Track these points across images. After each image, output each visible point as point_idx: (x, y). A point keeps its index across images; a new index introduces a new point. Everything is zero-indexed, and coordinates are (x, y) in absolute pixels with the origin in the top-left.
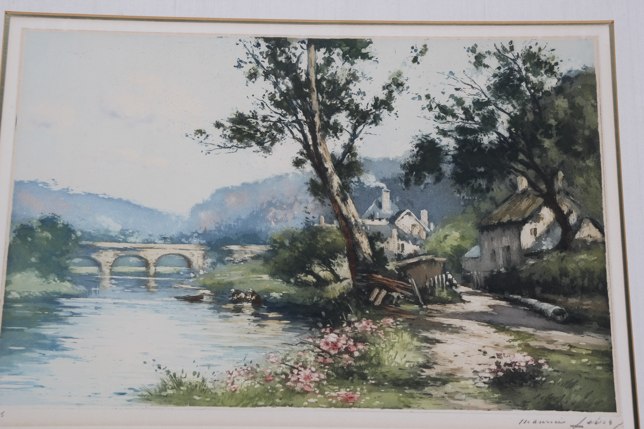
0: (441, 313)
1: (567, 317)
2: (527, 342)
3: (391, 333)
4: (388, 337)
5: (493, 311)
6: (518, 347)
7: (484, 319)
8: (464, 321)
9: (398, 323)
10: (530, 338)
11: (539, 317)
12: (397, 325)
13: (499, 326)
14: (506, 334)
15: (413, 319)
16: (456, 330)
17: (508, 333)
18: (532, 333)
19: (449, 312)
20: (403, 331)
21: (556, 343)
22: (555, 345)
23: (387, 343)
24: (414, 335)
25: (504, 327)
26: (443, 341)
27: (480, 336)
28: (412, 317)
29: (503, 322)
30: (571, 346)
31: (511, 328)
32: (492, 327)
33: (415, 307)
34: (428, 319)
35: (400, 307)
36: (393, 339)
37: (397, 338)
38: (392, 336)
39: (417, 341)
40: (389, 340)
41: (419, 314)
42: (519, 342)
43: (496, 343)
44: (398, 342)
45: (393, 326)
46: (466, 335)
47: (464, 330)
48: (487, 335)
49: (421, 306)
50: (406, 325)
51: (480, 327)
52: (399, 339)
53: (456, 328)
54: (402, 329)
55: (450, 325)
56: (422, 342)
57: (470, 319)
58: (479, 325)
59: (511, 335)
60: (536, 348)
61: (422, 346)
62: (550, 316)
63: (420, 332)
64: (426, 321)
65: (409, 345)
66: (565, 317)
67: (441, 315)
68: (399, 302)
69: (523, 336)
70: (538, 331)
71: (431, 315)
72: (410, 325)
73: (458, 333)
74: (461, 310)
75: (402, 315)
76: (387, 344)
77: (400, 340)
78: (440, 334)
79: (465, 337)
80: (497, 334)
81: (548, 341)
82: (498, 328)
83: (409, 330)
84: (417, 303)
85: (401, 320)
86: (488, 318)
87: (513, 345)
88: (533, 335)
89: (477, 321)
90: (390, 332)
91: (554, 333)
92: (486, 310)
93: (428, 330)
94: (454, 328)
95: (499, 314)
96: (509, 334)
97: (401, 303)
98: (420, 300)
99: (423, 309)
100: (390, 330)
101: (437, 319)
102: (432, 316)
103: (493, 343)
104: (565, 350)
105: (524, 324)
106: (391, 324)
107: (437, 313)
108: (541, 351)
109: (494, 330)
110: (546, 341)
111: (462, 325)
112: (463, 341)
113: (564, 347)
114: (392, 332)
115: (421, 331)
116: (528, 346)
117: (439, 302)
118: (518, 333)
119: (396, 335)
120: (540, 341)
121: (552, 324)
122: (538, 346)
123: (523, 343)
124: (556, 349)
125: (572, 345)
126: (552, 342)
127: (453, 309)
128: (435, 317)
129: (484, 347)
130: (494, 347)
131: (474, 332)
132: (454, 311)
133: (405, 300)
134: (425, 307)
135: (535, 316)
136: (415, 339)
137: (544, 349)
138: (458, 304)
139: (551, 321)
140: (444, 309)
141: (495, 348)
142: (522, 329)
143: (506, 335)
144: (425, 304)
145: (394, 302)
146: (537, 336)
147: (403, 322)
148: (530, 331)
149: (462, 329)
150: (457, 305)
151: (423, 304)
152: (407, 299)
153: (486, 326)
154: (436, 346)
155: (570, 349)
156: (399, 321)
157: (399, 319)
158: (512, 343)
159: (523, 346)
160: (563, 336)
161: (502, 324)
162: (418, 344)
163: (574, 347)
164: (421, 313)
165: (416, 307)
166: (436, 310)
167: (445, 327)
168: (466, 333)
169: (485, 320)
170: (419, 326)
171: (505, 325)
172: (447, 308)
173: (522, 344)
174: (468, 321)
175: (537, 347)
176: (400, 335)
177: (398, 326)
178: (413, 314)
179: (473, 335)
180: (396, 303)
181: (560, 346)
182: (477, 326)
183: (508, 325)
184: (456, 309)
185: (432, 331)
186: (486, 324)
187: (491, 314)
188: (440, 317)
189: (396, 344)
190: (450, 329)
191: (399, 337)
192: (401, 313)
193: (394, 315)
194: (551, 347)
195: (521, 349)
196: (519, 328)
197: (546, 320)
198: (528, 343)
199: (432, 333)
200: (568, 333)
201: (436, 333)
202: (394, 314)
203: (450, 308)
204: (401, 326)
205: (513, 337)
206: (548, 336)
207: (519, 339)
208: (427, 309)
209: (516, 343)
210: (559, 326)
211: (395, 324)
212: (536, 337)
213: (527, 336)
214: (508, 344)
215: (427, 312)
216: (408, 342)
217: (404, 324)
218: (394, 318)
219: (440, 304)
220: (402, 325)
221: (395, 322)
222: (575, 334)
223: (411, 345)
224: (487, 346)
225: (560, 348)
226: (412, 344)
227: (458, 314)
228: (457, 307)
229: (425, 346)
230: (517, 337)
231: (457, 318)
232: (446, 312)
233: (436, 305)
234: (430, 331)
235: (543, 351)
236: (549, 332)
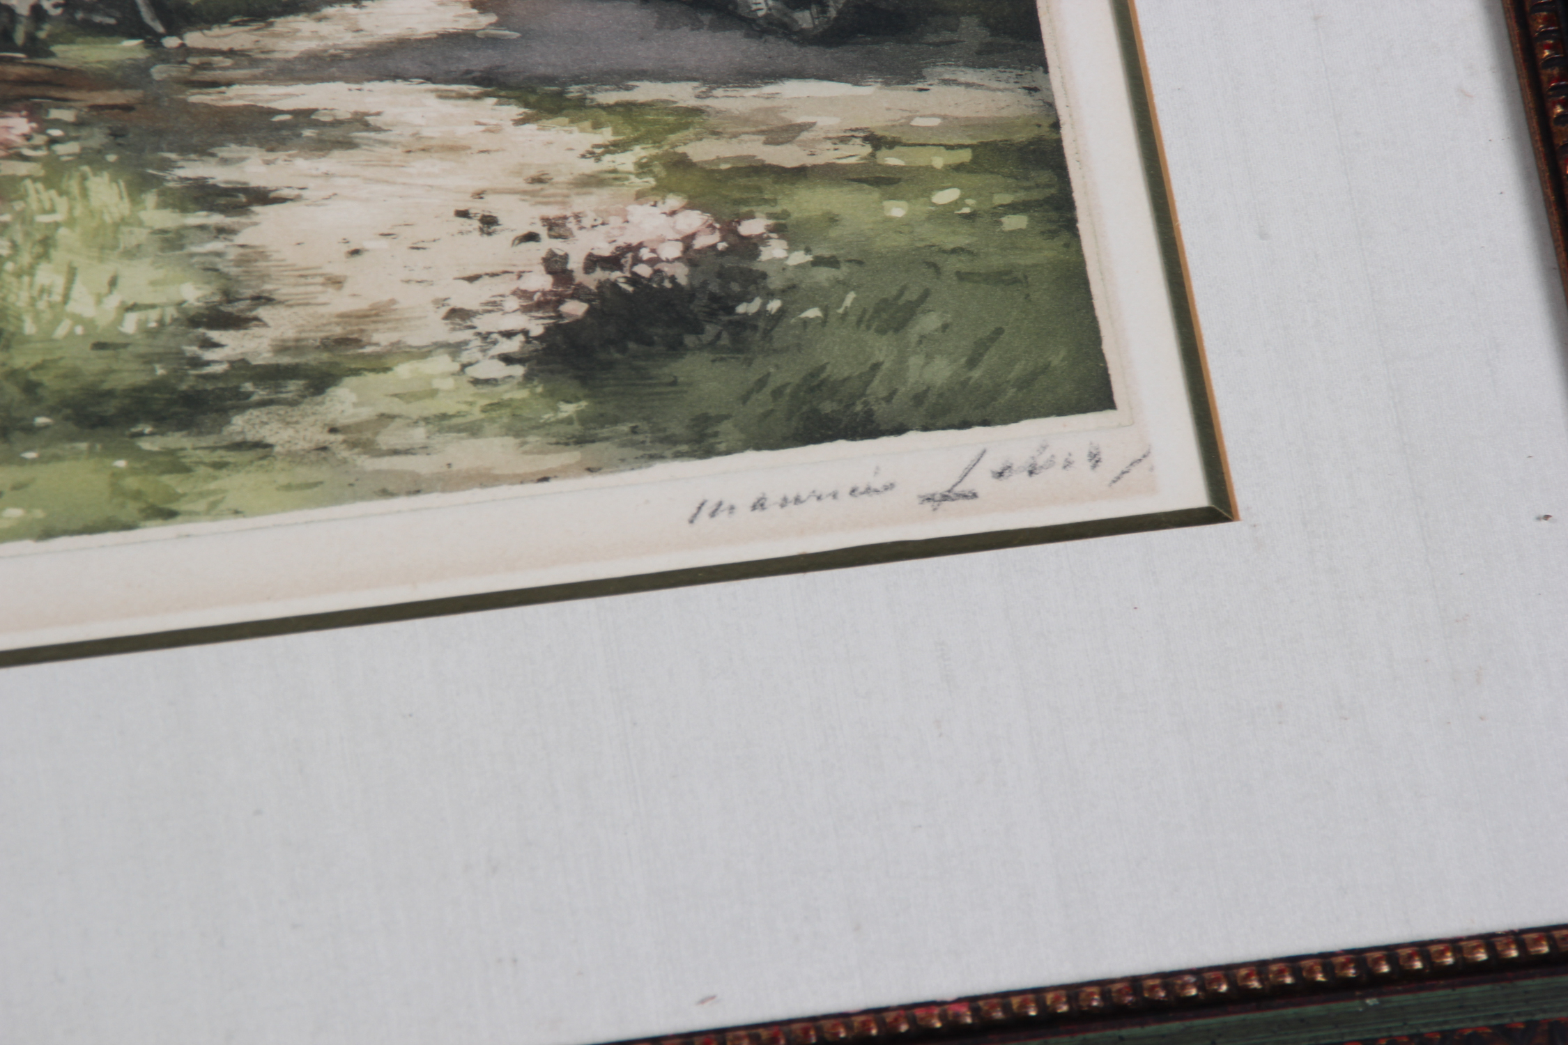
0: (254, 62)
1: (839, 12)
2: (674, 146)
3: (28, 183)
4: (18, 206)
5: (497, 25)
6: (638, 175)
7: (463, 67)
8: (367, 86)
9: (56, 133)
10: (686, 126)
11: (714, 27)
12: (53, 141)
13: (534, 92)
14: (572, 122)
15: (127, 108)
16: (336, 133)
17: (580, 119)
18: (693, 103)
19: (291, 56)
20: (86, 168)
21: (805, 136)
22: (803, 145)
23: (18, 233)
24: (140, 184)
25: (560, 94)
26: (285, 193)
27: (453, 149)
28: (118, 97)
29: (549, 71)
30: (876, 141)
31: (592, 91)
32: (504, 100)
33: (125, 50)
34: (197, 97)
35: (52, 54)
36: (45, 212)
37: (62, 204)
38: (37, 195)
39: (162, 205)
40: (25, 219)
41: (152, 81)
42: (639, 152)
43: (533, 173)
44: (71, 222)
45: (35, 148)
46: (386, 149)
47: (378, 130)
48: (485, 141)
49: (154, 42)
50: (97, 137)
51: (449, 107)
52: (71, 209)
53: (337, 123)
54: (81, 158)
55: (305, 116)
56: (184, 210)
57: (395, 77)
58: (443, 96)
59: (597, 126)
60: (720, 171)
61: (186, 227)
62: (766, 17)
63: (167, 165)
64: (187, 107)
65: (125, 229)
66: (833, 13)
67: (257, 71)
68: (42, 35)
69: (655, 122)
70: (719, 92)
71: (208, 75)
72: (116, 134)
73: (349, 144)
74: (349, 40)
75: (71, 94)
76: (19, 238)
77: (78, 212)
78: (268, 163)
79: (386, 163)
80: (530, 128)
81: (771, 131)
82: (532, 98)
83: (112, 158)
84: (132, 27)
85: (67, 115)
86: (479, 61)
87: (614, 171)
88: (696, 111)
89: (429, 79)
90: (23, 178)
91: (791, 90)
92: (463, 24)
93: (203, 151)
94: (324, 124)
95: (526, 35)
96: (587, 124)
97: (54, 38)
98: (147, 15)
99: (165, 57)
100: (22, 168)
101: (240, 95)
102: (214, 84)
103: (518, 173)
104: (853, 160)
105: (649, 65)
106: (20, 141)
107: (236, 66)
108: (743, 181)
109: (515, 111)
110: (762, 132)
111: (362, 109)
112: (378, 181)
113: (845, 150)
114: (35, 179)
115: (173, 156)
116: (681, 164)
117: (237, 13)
118: (628, 110)
119: (53, 193)
120: (735, 136)
121: (777, 51)
122: (726, 160)
123: (656, 157)
124: (809, 161)
125: (879, 133)
126: (786, 133)
127: (309, 39)
128: (229, 84)
129: (479, 195)
130: (525, 192)
131: (426, 132)
132: (313, 45)
133: (72, 21)
134: (171, 42)
135: (696, 26)
136: (151, 198)
137: (758, 170)
138: (328, 11)
139: (771, 38)
140: (268, 42)
141: (533, 194)
142: (645, 91)
143: (575, 128)
144: (173, 30)
145: (20, 36)
146: (718, 112)
147: (80, 124)
148: (683, 94)
149: (367, 127)
150: (325, 18)
151: (160, 29)
152: (79, 15)
153: (477, 97)
154: (255, 219)
155: (873, 155)
156: (57, 123)
157: (55, 114)
158: (608, 161)
159: (658, 169)
160: (832, 100)
161: (549, 80)
162: (169, 219)
163: (892, 144)
164: (159, 72)
165: (131, 49)
166: (230, 53)
167: (283, 125)
168: (385, 143)
169: (468, 72)
170: (160, 133)
171: (564, 84)
172: (280, 35)
173: (653, 158)
174: (387, 85)
175: (724, 166)
176: (74, 186)
177: (60, 149)
178: (123, 85)
179: (421, 147)
180: (31, 38)
181: (829, 145)
182: (432, 102)
183: (577, 80)
184: (322, 38)
185: (223, 152)
186: (474, 89)
187: (492, 42)
188: (253, 80)
189: (62, 231)
190: (308, 133)
191: (72, 199)
192: (61, 86)
193: (28, 97)
194: (787, 156)
195: (652, 182)
196: (628, 89)
197: (747, 36)
198: (680, 150)
199: (225, 161)
200: (856, 83)
201: (242, 159)
202: (29, 90)
203: (293, 35)
204: (71, 148)
205: (606, 135)
206: (767, 110)
207: (637, 141)
208: (186, 51)
209: (626, 161)
210: (813, 56)
211: (39, 139)
212: (713, 121)
213: (671, 119)
214: (590, 166)
215: (186, 68)
216: (117, 216)
217: (84, 132)
218: (34, 113)
219: (244, 23)
220: (76, 139)
221: (42, 131)
222: (887, 83)
223: (136, 230)
224: (496, 191)
225: (827, 155)
226: (141, 224)
227: (335, 59)
228: (324, 28)
229: (202, 228)
230: (628, 132)
231: (332, 79)
232: (277, 55)
233: (226, 29)
234: (213, 155)
235: (754, 181)
236: (769, 89)
